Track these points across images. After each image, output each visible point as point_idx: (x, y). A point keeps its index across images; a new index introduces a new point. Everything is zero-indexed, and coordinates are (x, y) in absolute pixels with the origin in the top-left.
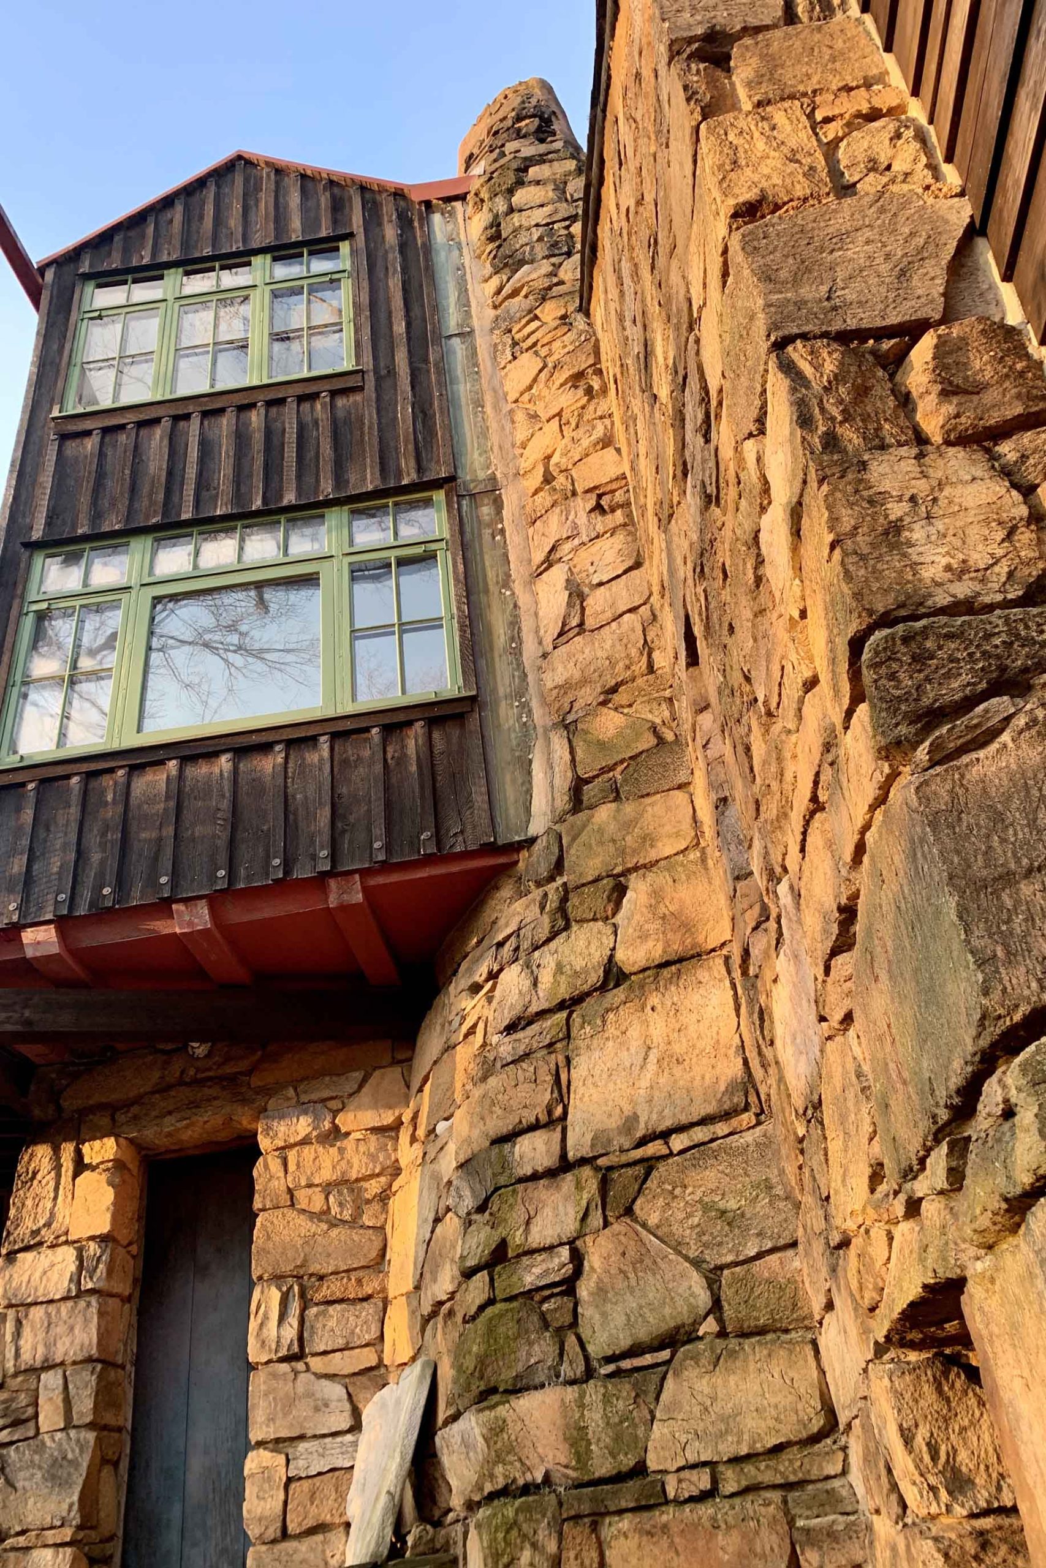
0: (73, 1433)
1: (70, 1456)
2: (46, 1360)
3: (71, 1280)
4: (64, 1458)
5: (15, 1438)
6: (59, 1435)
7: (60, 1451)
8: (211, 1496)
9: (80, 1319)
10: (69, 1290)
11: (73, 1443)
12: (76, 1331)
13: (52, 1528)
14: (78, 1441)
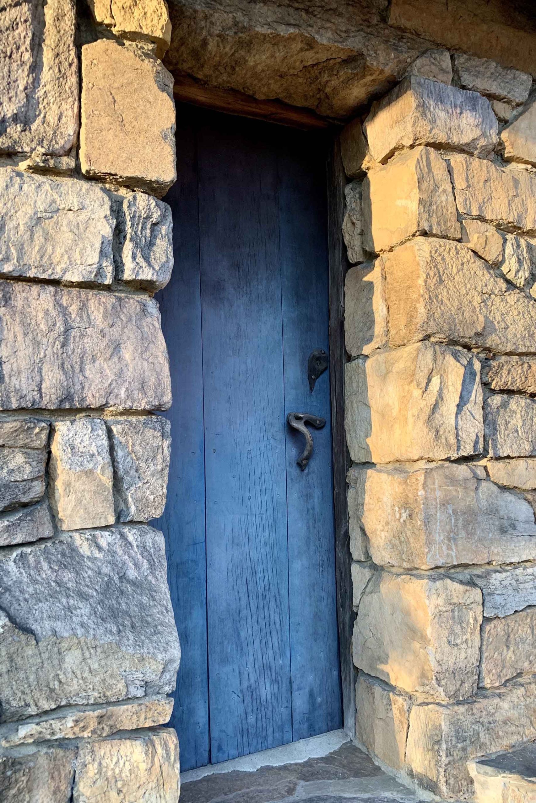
0: (132, 535)
1: (132, 573)
2: (69, 397)
3: (102, 254)
4: (123, 578)
5: (18, 539)
6: (105, 539)
7: (113, 564)
8: (244, 602)
9: (131, 333)
10: (99, 272)
11: (136, 552)
12: (127, 354)
13: (128, 700)
14: (144, 548)
